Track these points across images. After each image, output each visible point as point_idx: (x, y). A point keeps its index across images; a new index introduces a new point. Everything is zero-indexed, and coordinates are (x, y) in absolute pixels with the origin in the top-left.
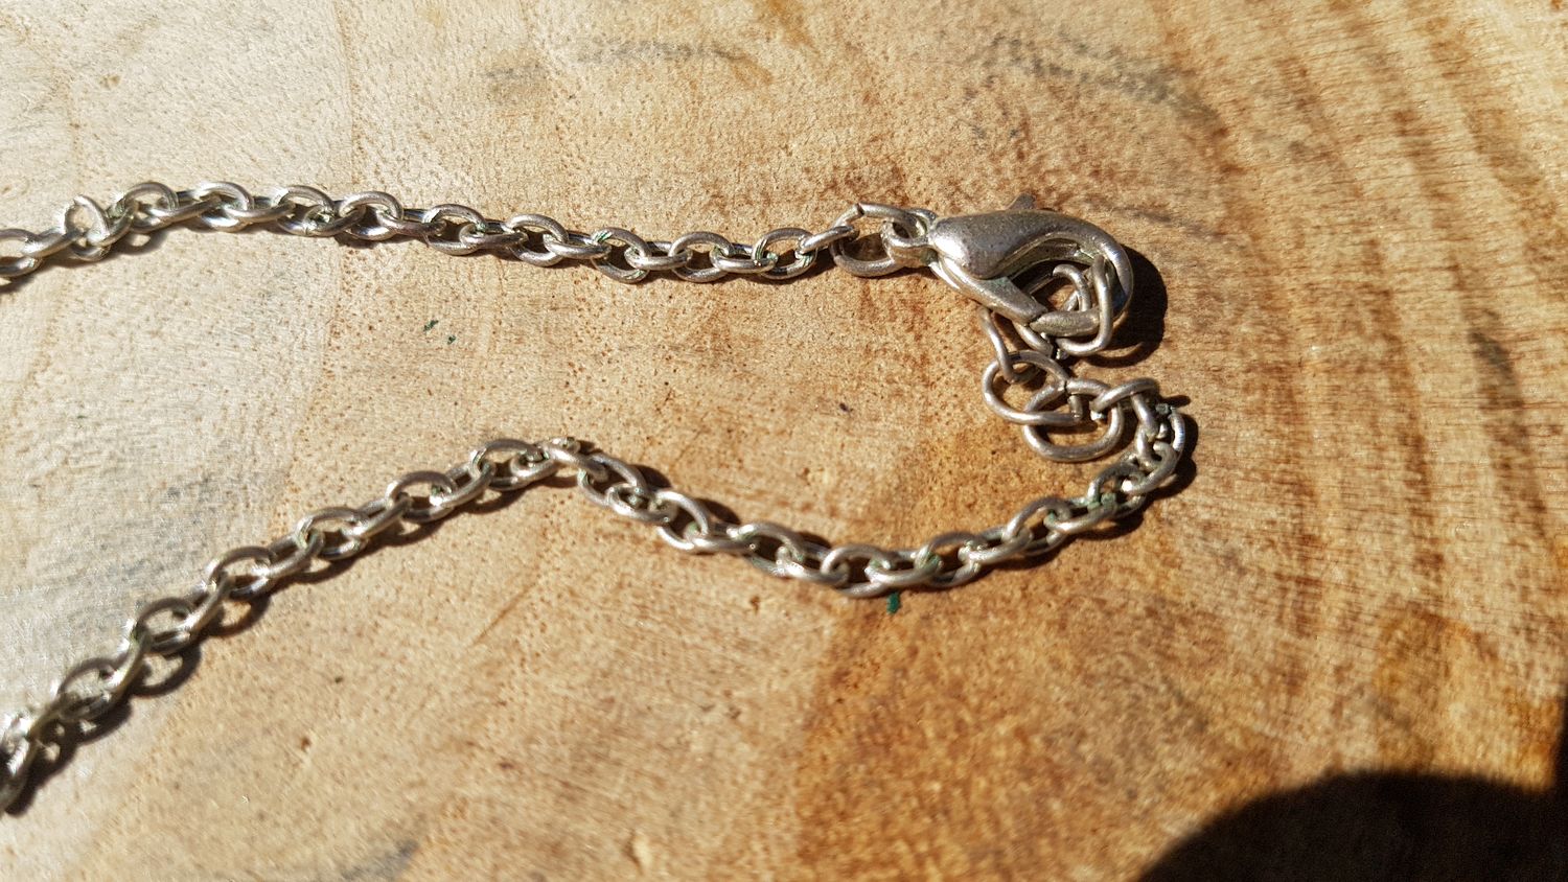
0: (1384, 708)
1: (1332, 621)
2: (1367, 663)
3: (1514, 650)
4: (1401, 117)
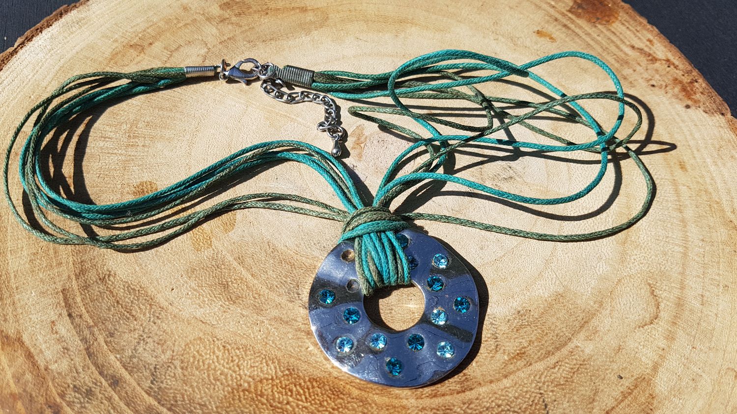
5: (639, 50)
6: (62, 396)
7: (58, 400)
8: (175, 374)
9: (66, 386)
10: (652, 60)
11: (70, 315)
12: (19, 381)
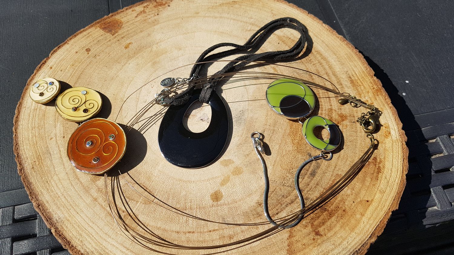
0: (328, 115)
1: (324, 110)
2: (327, 112)
3: (338, 110)
4: (326, 73)
5: (138, 15)
10: (144, 12)
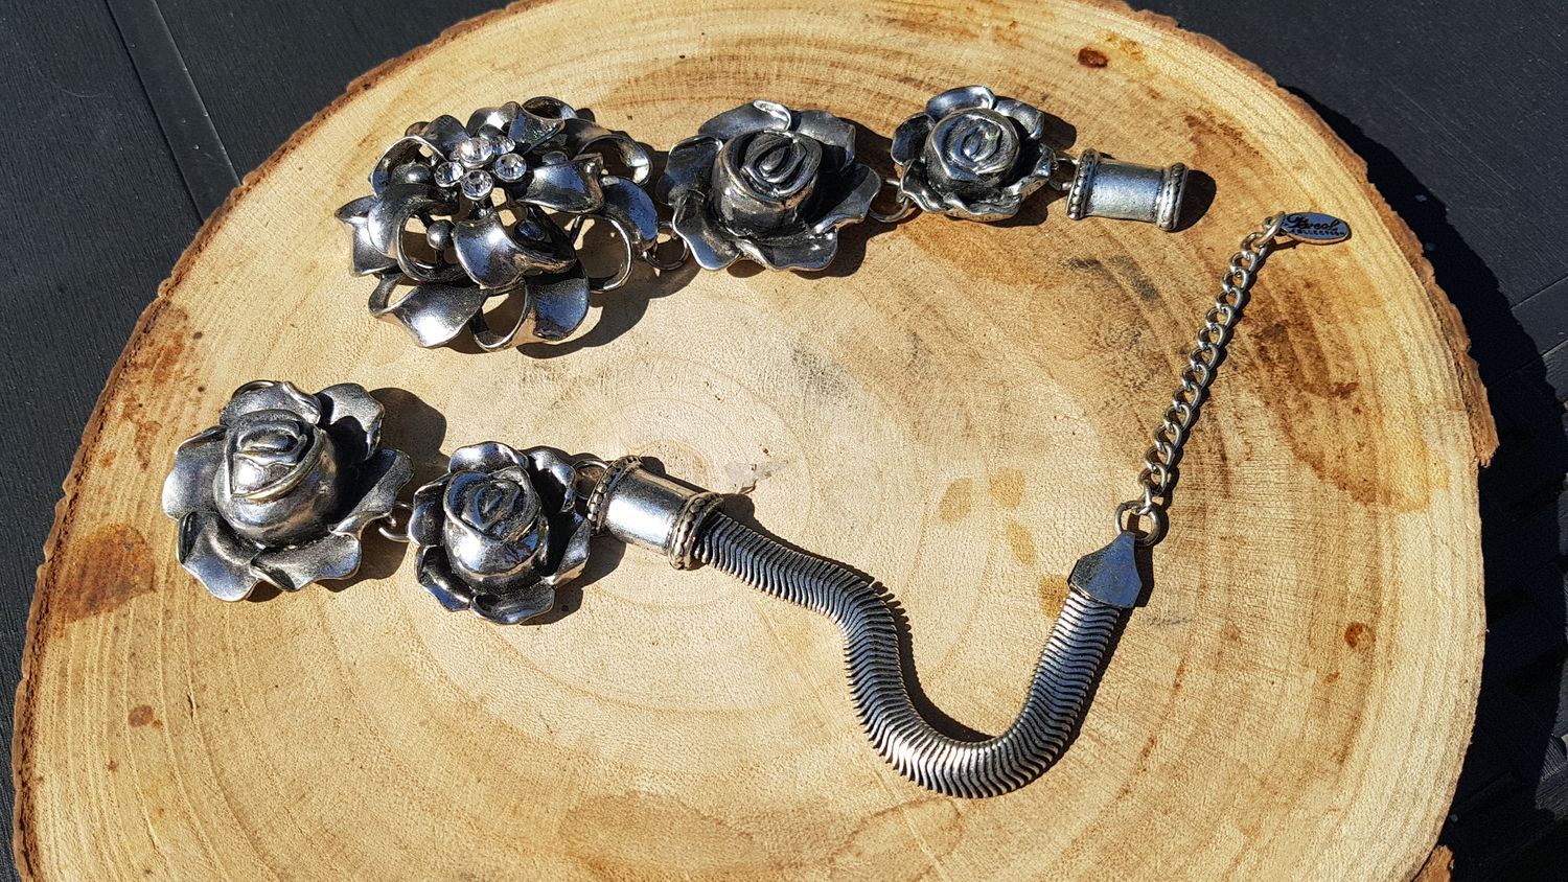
5: (145, 454)
6: (1252, 364)
7: (1259, 362)
8: (1110, 332)
9: (1245, 374)
10: (148, 429)
11: (1224, 458)
12: (1306, 405)
